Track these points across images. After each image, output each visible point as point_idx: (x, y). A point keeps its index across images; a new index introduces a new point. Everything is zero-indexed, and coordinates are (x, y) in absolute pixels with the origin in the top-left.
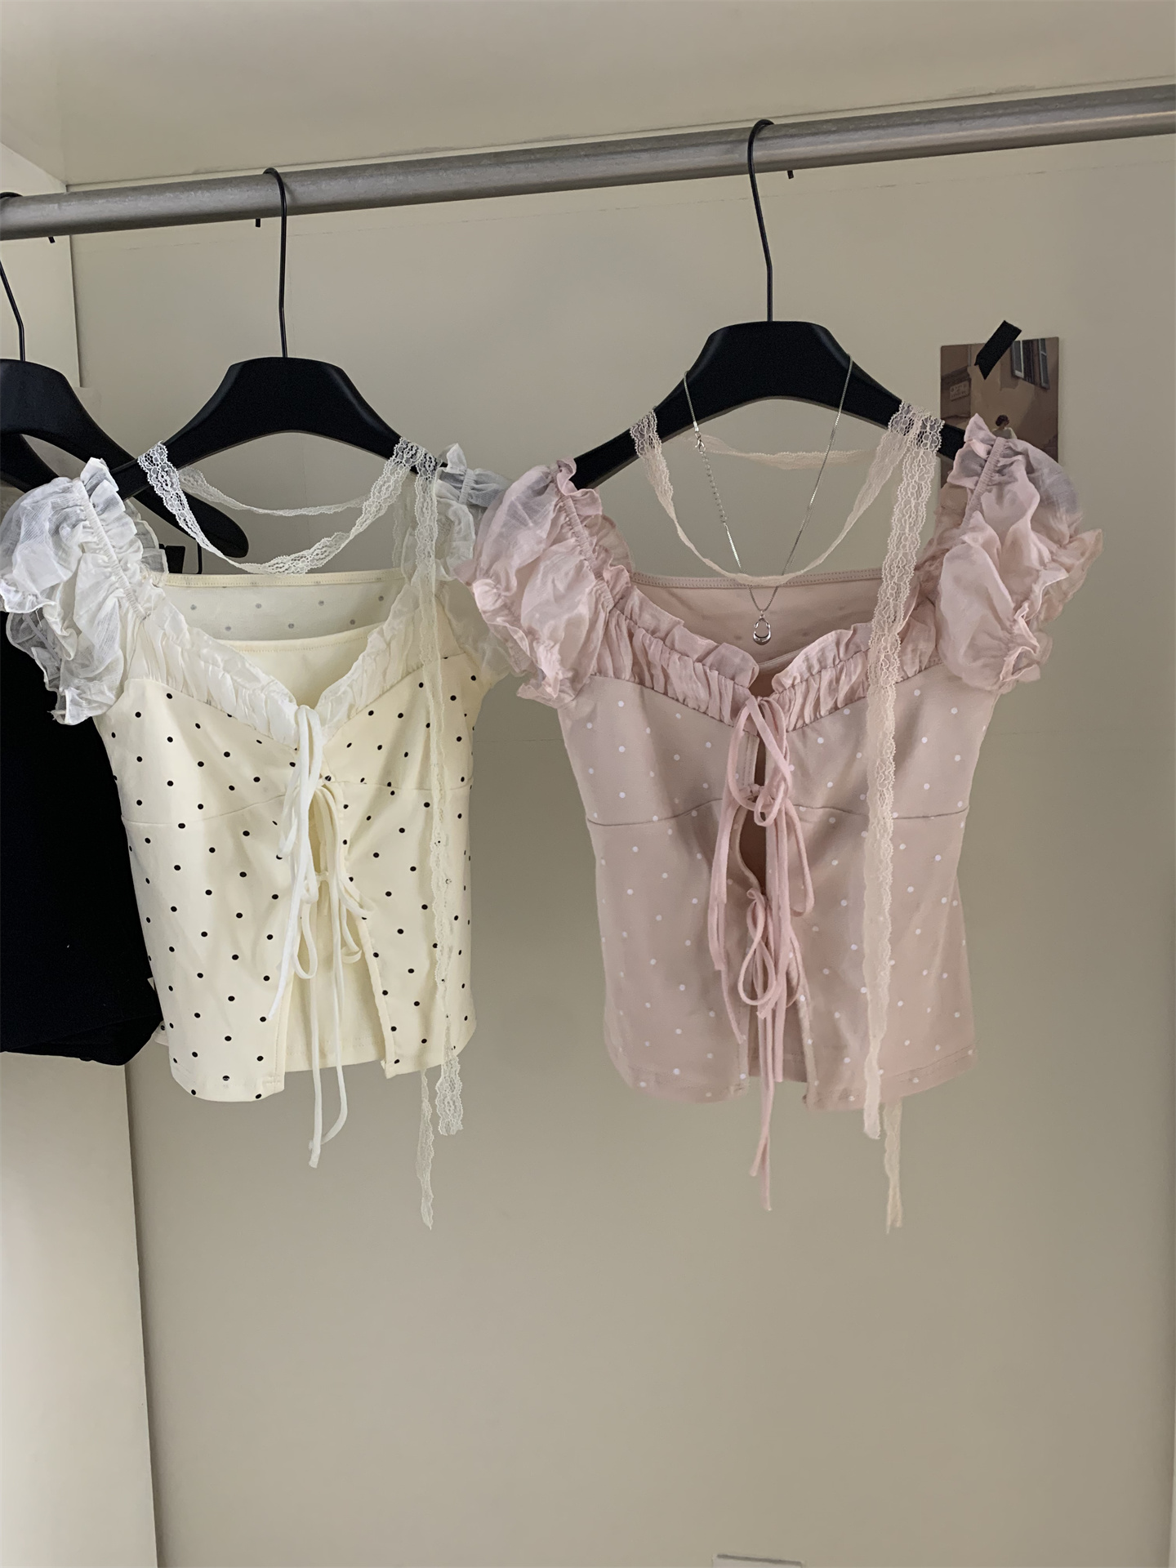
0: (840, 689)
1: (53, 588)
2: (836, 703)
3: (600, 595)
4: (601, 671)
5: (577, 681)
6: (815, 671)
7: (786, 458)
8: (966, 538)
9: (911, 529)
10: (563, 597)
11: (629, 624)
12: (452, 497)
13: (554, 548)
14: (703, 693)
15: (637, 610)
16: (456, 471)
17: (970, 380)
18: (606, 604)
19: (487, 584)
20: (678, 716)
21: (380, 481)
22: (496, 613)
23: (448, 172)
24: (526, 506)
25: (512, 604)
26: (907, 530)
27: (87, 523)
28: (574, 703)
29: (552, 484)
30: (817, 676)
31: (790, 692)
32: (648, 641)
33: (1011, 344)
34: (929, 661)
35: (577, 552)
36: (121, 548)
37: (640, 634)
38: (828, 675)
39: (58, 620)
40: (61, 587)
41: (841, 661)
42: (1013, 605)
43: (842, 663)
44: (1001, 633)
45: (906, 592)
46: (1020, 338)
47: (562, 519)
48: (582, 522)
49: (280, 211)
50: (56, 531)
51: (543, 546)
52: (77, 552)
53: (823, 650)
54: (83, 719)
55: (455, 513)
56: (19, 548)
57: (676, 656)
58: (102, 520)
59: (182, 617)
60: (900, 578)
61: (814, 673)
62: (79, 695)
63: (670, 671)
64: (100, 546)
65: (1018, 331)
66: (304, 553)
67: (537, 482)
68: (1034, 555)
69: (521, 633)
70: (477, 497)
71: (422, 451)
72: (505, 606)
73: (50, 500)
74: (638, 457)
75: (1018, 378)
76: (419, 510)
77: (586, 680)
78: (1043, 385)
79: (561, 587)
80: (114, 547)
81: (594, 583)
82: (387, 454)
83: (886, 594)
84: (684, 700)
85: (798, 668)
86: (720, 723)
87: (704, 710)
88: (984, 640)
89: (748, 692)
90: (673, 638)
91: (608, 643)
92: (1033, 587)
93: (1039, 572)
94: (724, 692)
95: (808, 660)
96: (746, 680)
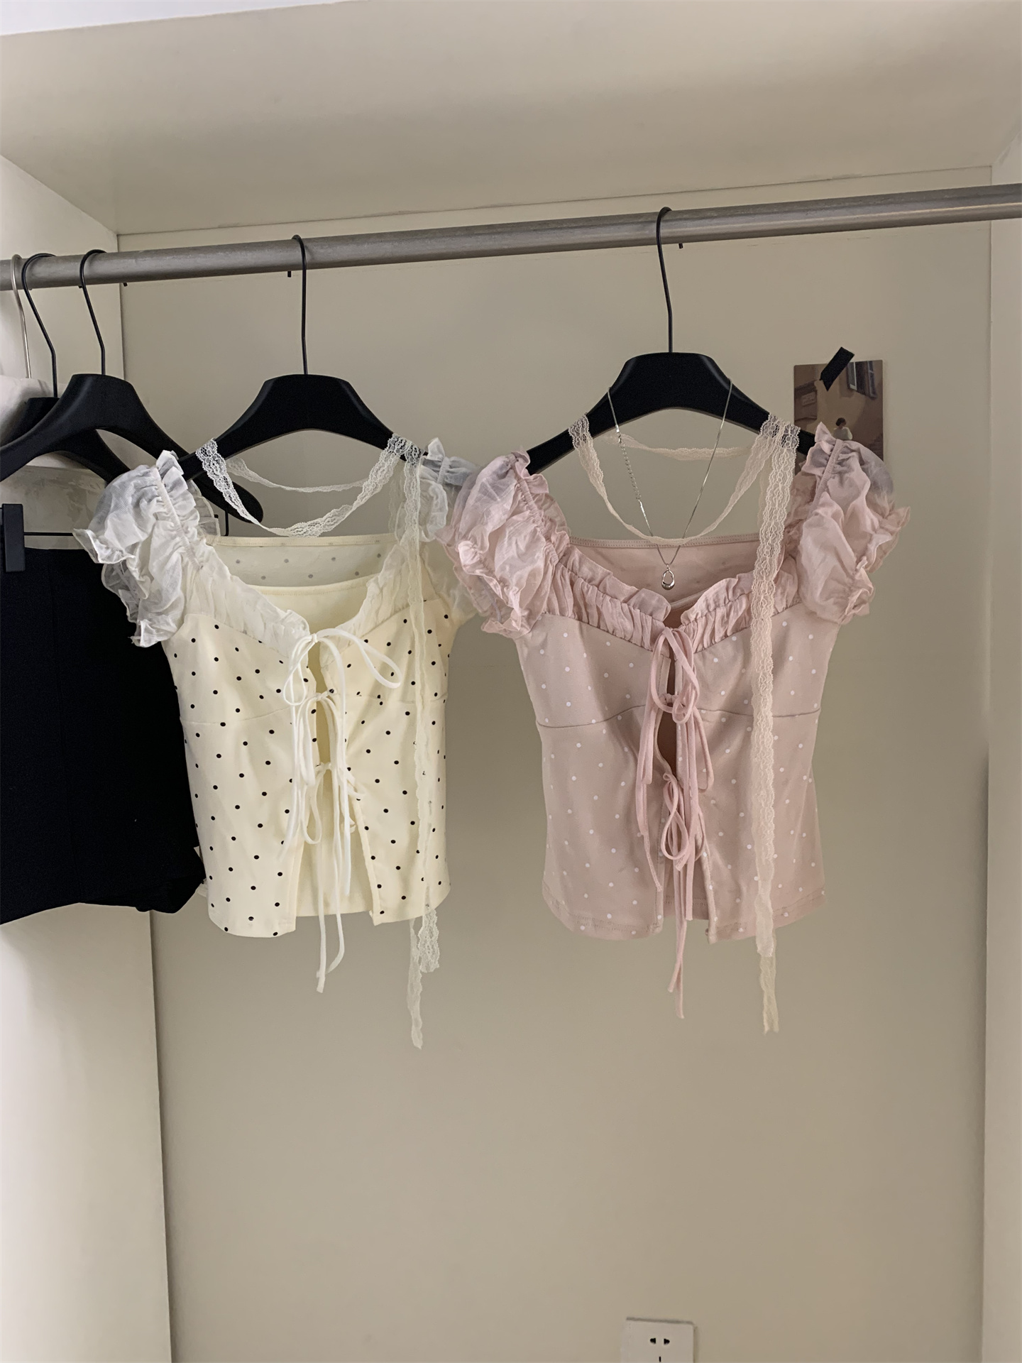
0: (730, 622)
1: (135, 546)
2: (726, 632)
3: (548, 553)
4: (550, 610)
5: (531, 617)
6: (711, 608)
7: (683, 452)
8: (820, 511)
9: (779, 505)
10: (524, 554)
11: (571, 574)
12: (430, 478)
13: (514, 517)
14: (629, 626)
15: (577, 564)
16: (435, 458)
17: (816, 392)
18: (553, 560)
19: (467, 545)
20: (608, 644)
21: (377, 467)
22: (474, 566)
23: (432, 241)
24: (493, 486)
25: (485, 559)
26: (777, 506)
27: (160, 498)
28: (531, 634)
29: (511, 470)
30: (713, 613)
31: (694, 625)
32: (586, 587)
33: (846, 365)
34: (793, 601)
35: (531, 521)
36: (184, 516)
37: (580, 582)
38: (721, 611)
39: (137, 569)
40: (140, 546)
41: (730, 601)
42: (855, 559)
43: (731, 603)
44: (847, 580)
45: (778, 551)
46: (853, 360)
47: (519, 498)
48: (534, 498)
49: (302, 267)
50: (137, 505)
51: (506, 516)
52: (153, 520)
53: (717, 594)
54: (153, 643)
55: (434, 490)
56: (110, 516)
57: (608, 598)
58: (171, 496)
59: (226, 568)
60: (773, 541)
61: (711, 611)
62: (150, 625)
63: (604, 611)
64: (168, 515)
65: (852, 355)
66: (318, 520)
67: (501, 468)
68: (868, 523)
69: (495, 581)
70: (451, 478)
71: (409, 444)
72: (480, 562)
73: (132, 483)
74: (574, 449)
75: (852, 390)
76: (407, 488)
77: (539, 617)
78: (872, 395)
79: (522, 547)
80: (179, 516)
81: (545, 545)
82: (383, 446)
83: (763, 552)
84: (613, 632)
85: (699, 606)
86: (641, 648)
87: (628, 637)
88: (834, 585)
89: (662, 625)
90: (606, 585)
91: (554, 589)
92: (869, 546)
93: (871, 535)
94: (645, 624)
95: (707, 600)
96: (661, 616)
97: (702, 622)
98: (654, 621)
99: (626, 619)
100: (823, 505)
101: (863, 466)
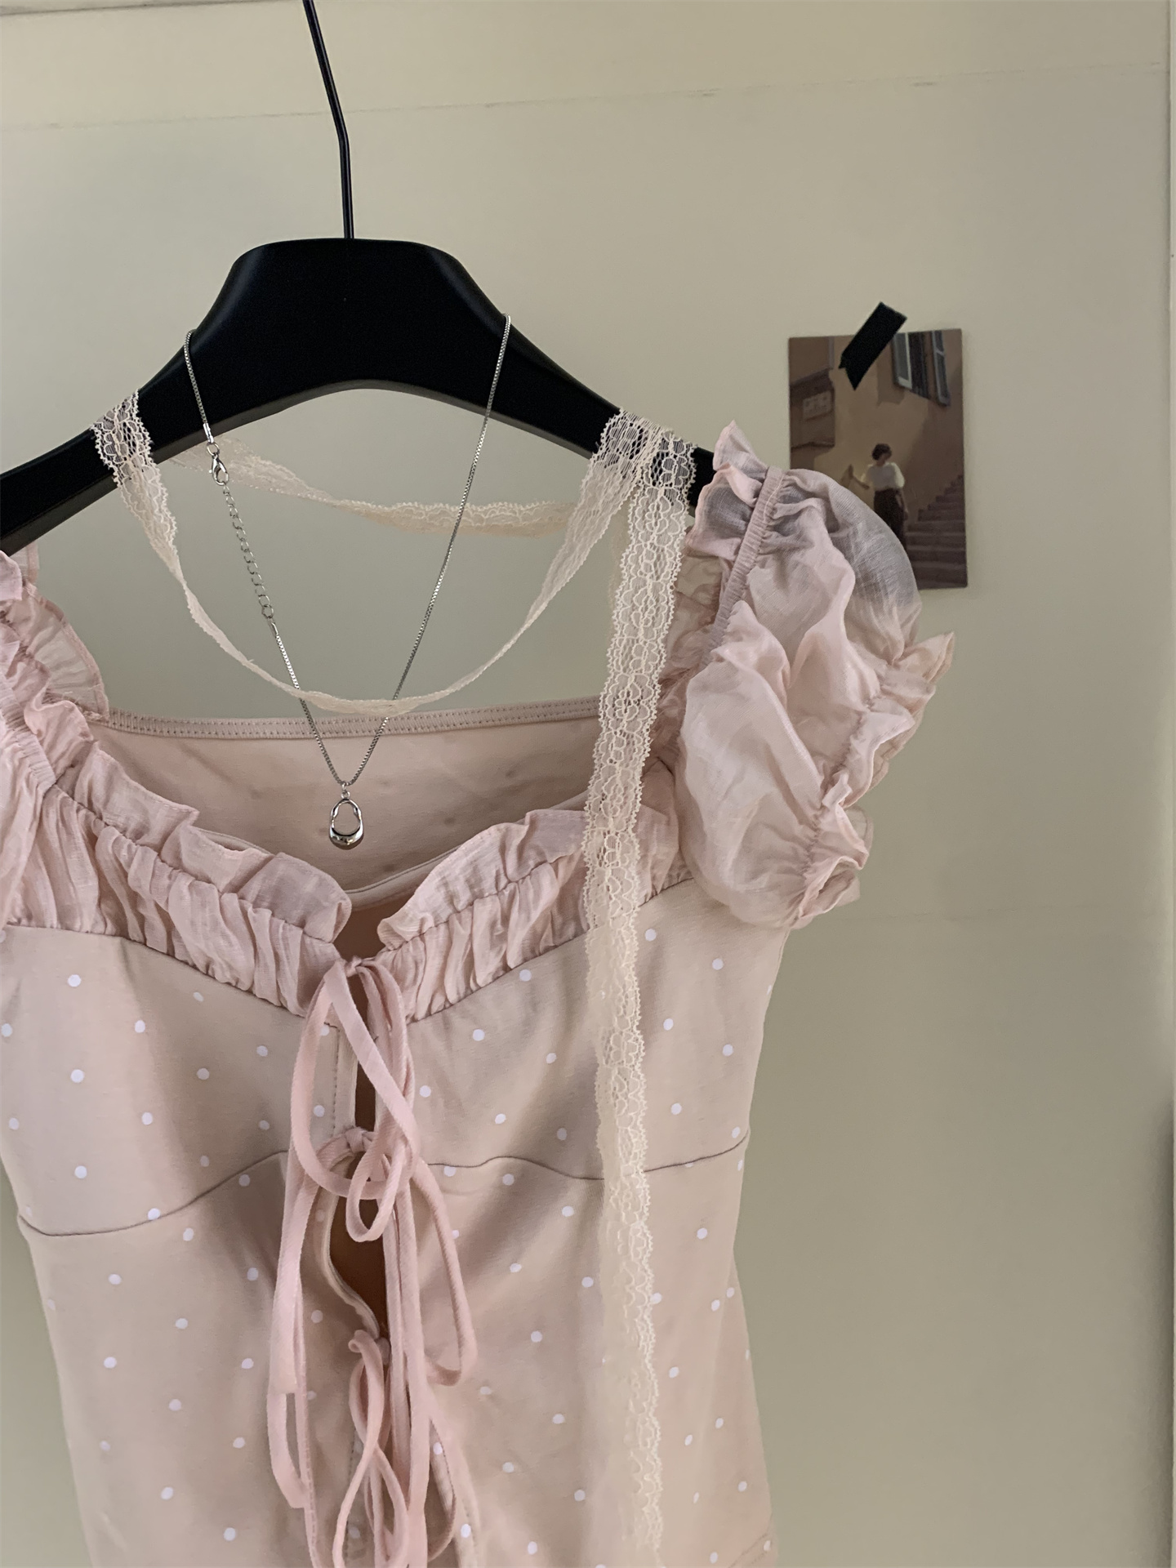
0: (511, 936)
2: (504, 959)
4: (30, 915)
8: (728, 651)
11: (87, 817)
14: (242, 954)
15: (99, 791)
17: (833, 391)
18: (35, 781)
20: (198, 996)
26: (641, 634)
30: (466, 915)
31: (415, 948)
32: (124, 853)
33: (891, 336)
34: (669, 875)
37: (108, 838)
38: (487, 910)
41: (510, 882)
42: (819, 780)
43: (511, 886)
44: (799, 830)
46: (904, 329)
53: (474, 867)
57: (186, 882)
60: (632, 724)
61: (459, 908)
63: (174, 912)
65: (900, 320)
68: (852, 683)
74: (110, 490)
75: (902, 388)
78: (941, 399)
84: (208, 967)
85: (426, 900)
86: (281, 1010)
87: (245, 986)
88: (768, 840)
89: (332, 951)
90: (178, 846)
91: (44, 857)
92: (854, 743)
93: (860, 714)
94: (282, 952)
95: (446, 884)
96: (326, 927)
97: (436, 942)
98: (308, 940)
99: (233, 939)
100: (737, 635)
101: (835, 535)
